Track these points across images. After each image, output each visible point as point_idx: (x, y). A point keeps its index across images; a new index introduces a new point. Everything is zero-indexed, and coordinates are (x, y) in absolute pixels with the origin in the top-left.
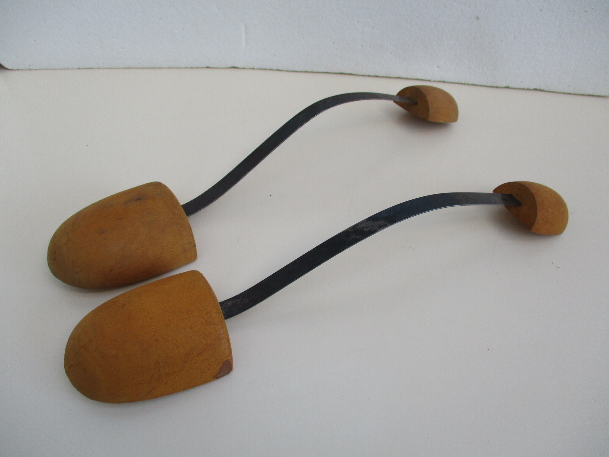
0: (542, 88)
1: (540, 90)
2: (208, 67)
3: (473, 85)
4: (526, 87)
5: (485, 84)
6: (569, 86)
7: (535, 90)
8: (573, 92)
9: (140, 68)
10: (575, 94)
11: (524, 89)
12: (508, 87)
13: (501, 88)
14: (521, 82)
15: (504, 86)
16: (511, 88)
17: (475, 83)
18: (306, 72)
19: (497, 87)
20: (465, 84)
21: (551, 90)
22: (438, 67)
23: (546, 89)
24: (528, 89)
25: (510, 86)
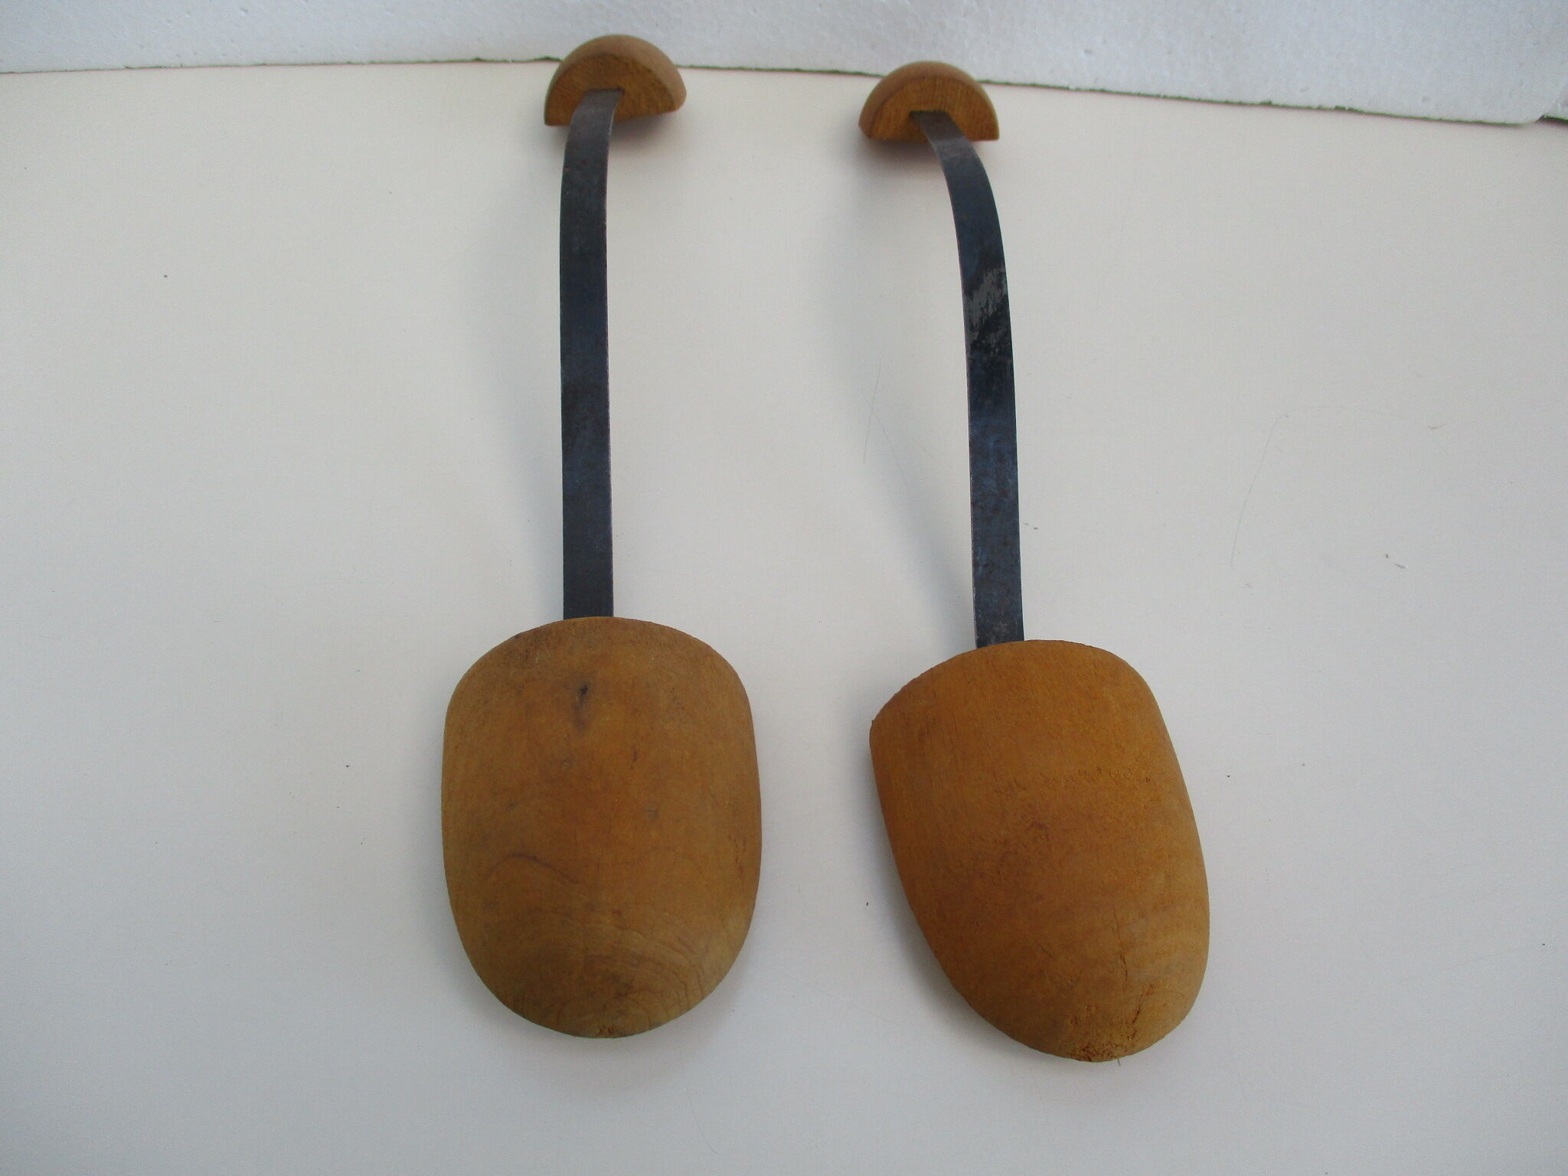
0: (1356, 106)
1: (1351, 111)
2: (478, 60)
3: (1179, 99)
4: (1315, 103)
5: (1209, 95)
6: (1425, 100)
7: (1339, 109)
8: (1436, 115)
9: (294, 65)
10: (1441, 121)
11: (1309, 108)
12: (1268, 105)
13: (1252, 105)
14: (1302, 90)
15: (1259, 99)
16: (1277, 106)
17: (1184, 94)
18: (741, 69)
19: (1241, 104)
20: (1158, 97)
21: (1381, 110)
22: (1088, 52)
23: (1366, 107)
24: (1320, 109)
25: (1274, 102)
